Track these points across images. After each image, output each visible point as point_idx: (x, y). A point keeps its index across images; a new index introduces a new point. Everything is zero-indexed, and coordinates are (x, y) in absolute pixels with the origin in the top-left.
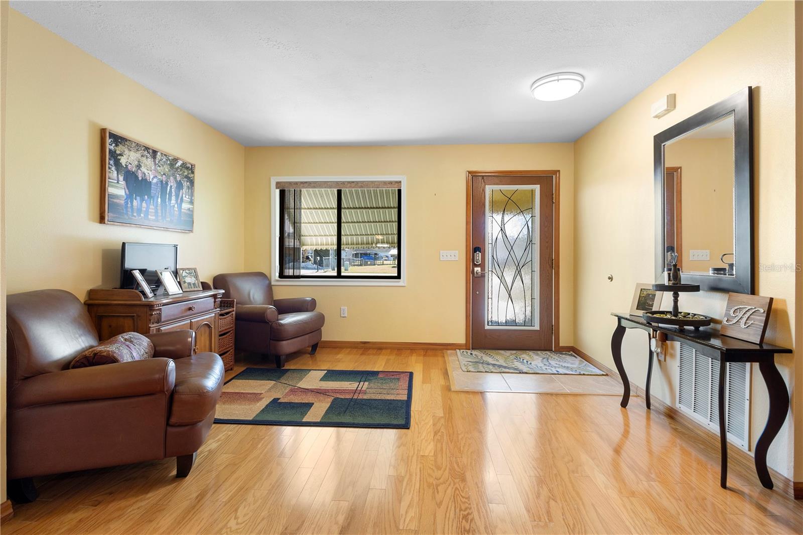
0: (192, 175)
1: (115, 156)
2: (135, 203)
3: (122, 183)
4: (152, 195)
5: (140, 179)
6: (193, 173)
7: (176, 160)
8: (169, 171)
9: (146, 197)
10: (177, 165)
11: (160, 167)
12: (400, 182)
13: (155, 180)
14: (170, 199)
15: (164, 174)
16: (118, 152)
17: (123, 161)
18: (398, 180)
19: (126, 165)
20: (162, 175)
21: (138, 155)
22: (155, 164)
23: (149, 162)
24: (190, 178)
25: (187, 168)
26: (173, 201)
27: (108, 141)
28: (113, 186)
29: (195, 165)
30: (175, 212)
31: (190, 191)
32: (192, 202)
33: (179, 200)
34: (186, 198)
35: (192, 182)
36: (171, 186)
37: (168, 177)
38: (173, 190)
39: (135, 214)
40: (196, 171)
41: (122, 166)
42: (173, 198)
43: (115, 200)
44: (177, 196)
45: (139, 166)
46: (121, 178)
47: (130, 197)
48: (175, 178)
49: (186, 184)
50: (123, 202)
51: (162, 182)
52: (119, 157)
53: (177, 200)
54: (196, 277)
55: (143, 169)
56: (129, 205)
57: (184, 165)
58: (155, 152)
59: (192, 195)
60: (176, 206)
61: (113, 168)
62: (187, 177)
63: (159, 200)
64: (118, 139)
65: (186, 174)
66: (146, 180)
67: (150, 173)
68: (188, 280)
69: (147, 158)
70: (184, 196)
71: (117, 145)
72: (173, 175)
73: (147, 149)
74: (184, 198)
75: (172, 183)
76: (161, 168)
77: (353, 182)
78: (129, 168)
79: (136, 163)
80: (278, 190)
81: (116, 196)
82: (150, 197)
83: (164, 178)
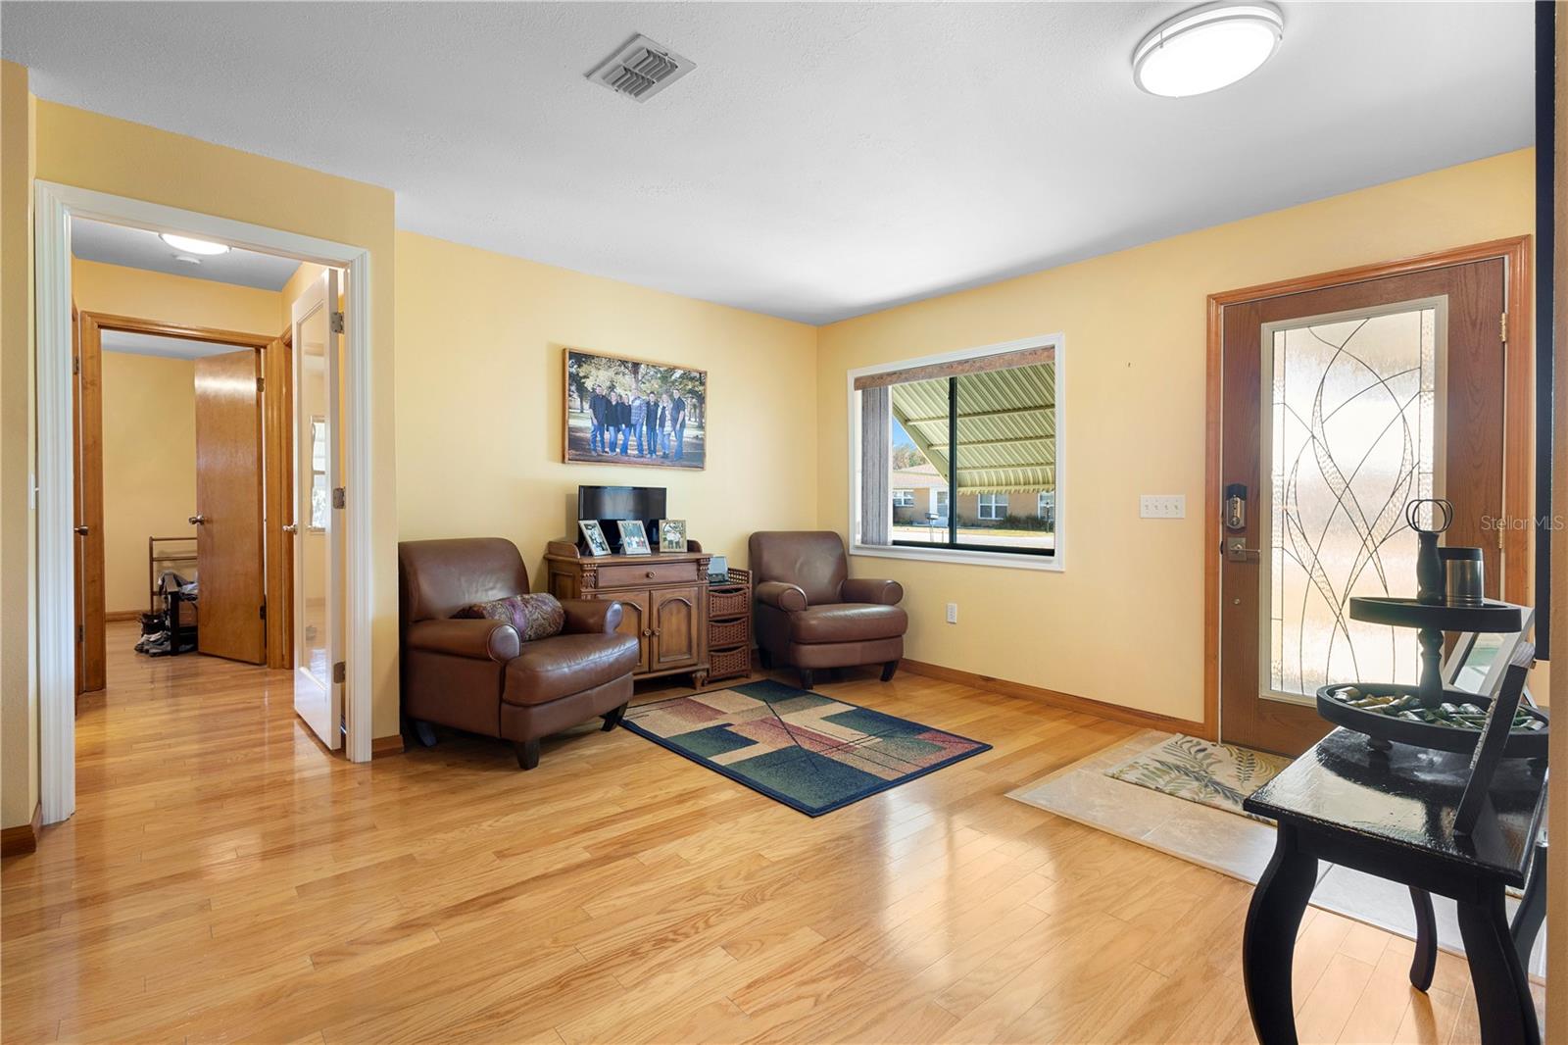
0: (701, 388)
1: (577, 381)
2: (607, 435)
3: (588, 411)
4: (633, 422)
5: (614, 403)
6: (702, 384)
7: (672, 370)
8: (661, 387)
9: (624, 426)
10: (673, 378)
11: (644, 383)
12: (1053, 347)
13: (637, 403)
14: (662, 425)
15: (652, 393)
16: (581, 374)
17: (589, 384)
18: (1049, 343)
19: (593, 389)
20: (648, 395)
21: (611, 373)
22: (637, 381)
23: (628, 379)
24: (697, 392)
25: (692, 379)
26: (668, 427)
27: (568, 362)
28: (575, 417)
29: (706, 373)
30: (672, 443)
31: (698, 411)
32: (701, 427)
33: (678, 426)
34: (691, 422)
35: (701, 399)
36: (664, 408)
37: (659, 395)
38: (667, 412)
39: (607, 450)
40: (709, 381)
41: (587, 391)
42: (668, 423)
43: (578, 434)
44: (674, 420)
45: (612, 388)
46: (586, 406)
47: (600, 428)
48: (671, 396)
49: (689, 402)
50: (589, 435)
51: (648, 403)
52: (583, 381)
53: (674, 426)
54: (682, 533)
55: (619, 390)
56: (598, 438)
57: (687, 376)
58: (636, 365)
59: (702, 415)
60: (673, 434)
61: (575, 395)
62: (691, 391)
63: (644, 428)
64: (580, 358)
65: (690, 387)
66: (623, 403)
67: (629, 394)
68: (671, 537)
69: (624, 374)
70: (687, 418)
71: (580, 366)
72: (667, 392)
73: (624, 362)
74: (687, 422)
75: (666, 403)
76: (647, 384)
77: (967, 361)
78: (597, 391)
79: (608, 384)
80: (860, 392)
81: (580, 430)
82: (629, 425)
83: (652, 398)
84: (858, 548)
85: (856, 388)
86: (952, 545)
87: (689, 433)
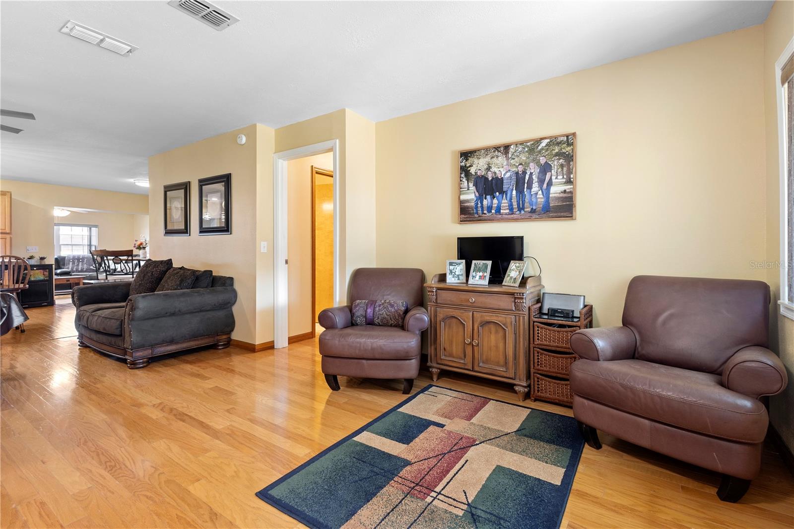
0: (569, 149)
1: (465, 170)
2: (485, 202)
3: (472, 188)
4: (505, 189)
5: (490, 179)
6: (571, 144)
7: (539, 141)
8: (528, 158)
9: (497, 193)
10: (540, 148)
11: (514, 159)
13: (508, 175)
14: (530, 187)
15: (521, 164)
16: (468, 165)
17: (473, 170)
19: (475, 173)
20: (517, 167)
21: (488, 159)
22: (508, 159)
23: (501, 160)
24: (565, 153)
25: (558, 144)
26: (535, 187)
28: (464, 194)
29: (574, 134)
30: (539, 200)
31: (565, 169)
32: (569, 182)
33: (545, 186)
34: (559, 180)
35: (569, 158)
36: (531, 174)
37: (527, 164)
38: (534, 177)
39: (485, 212)
40: (578, 140)
41: (472, 175)
42: (535, 185)
43: (466, 204)
44: (541, 182)
46: (471, 185)
47: (480, 198)
48: (538, 163)
49: (555, 164)
50: (473, 204)
51: (517, 173)
52: (469, 169)
53: (541, 187)
55: (494, 169)
56: (479, 205)
57: (554, 141)
58: (507, 147)
59: (570, 172)
60: (540, 192)
61: (464, 180)
62: (559, 154)
63: (514, 192)
64: (467, 155)
65: (557, 151)
66: (497, 178)
67: (501, 169)
69: (497, 157)
70: (553, 178)
71: (467, 160)
72: (533, 160)
73: (497, 148)
74: (554, 180)
75: (533, 169)
76: (516, 159)
78: (478, 174)
79: (486, 167)
81: (467, 201)
82: (502, 192)
83: (521, 168)
87: (556, 190)
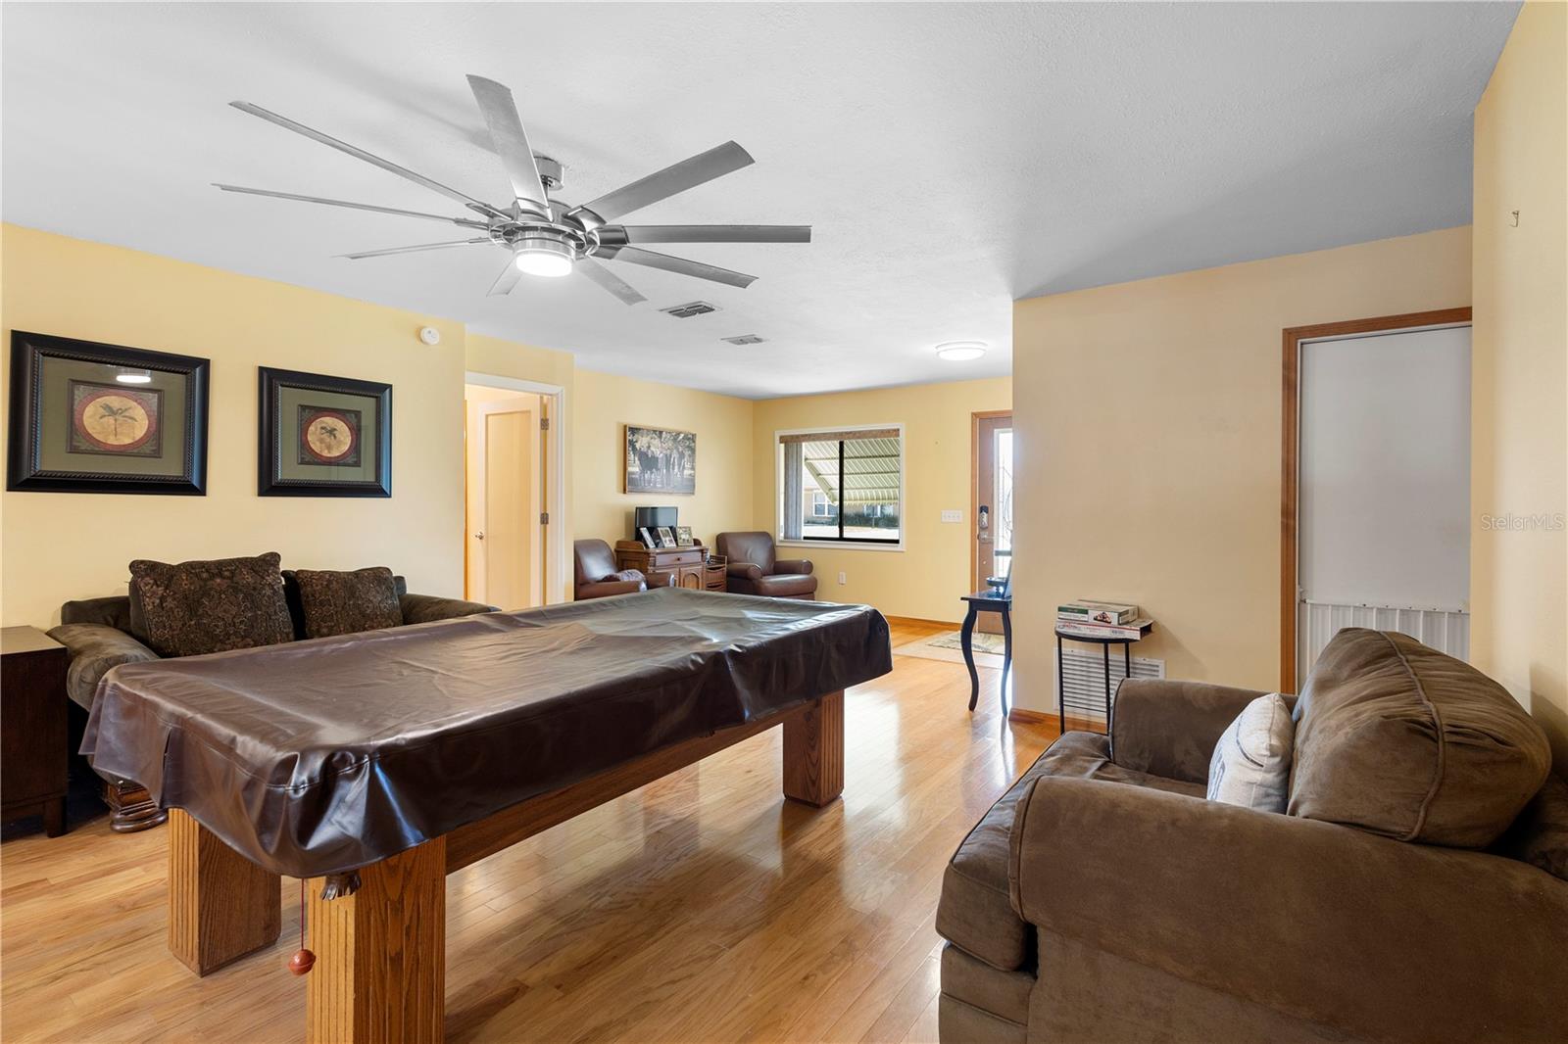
0: (693, 444)
1: (632, 443)
2: (646, 476)
3: (637, 462)
4: (659, 467)
5: (650, 456)
6: (694, 442)
7: (679, 434)
8: (673, 444)
9: (655, 469)
10: (679, 439)
11: (665, 443)
12: (898, 430)
13: (661, 455)
14: (673, 469)
15: (669, 448)
16: (635, 440)
17: (638, 446)
18: (896, 427)
19: (640, 448)
20: (667, 450)
21: (649, 438)
22: (662, 442)
23: (657, 442)
24: (691, 447)
25: (689, 439)
26: (676, 470)
27: (628, 433)
28: (631, 466)
29: (696, 435)
30: (678, 479)
31: (691, 458)
32: (693, 468)
33: (682, 468)
34: (688, 466)
35: (693, 450)
36: (675, 457)
37: (672, 450)
38: (676, 460)
39: (646, 484)
40: (697, 440)
41: (638, 450)
42: (676, 467)
43: (633, 476)
44: (679, 465)
45: (649, 447)
46: (636, 459)
47: (643, 471)
48: (678, 450)
49: (687, 453)
50: (637, 476)
51: (667, 455)
52: (636, 443)
53: (679, 468)
54: (690, 534)
55: (652, 449)
56: (643, 478)
57: (686, 437)
58: (661, 432)
59: (693, 461)
60: (679, 473)
61: (632, 453)
62: (688, 447)
63: (665, 471)
64: (634, 430)
65: (688, 444)
66: (654, 456)
67: (658, 450)
68: (683, 536)
69: (655, 438)
70: (686, 463)
71: (633, 435)
72: (676, 447)
73: (655, 431)
74: (686, 465)
75: (675, 455)
76: (667, 444)
77: (851, 433)
78: (642, 450)
79: (647, 445)
80: (782, 445)
81: (633, 473)
82: (657, 469)
83: (668, 452)
84: (781, 541)
85: (781, 442)
86: (841, 538)
87: (687, 472)
